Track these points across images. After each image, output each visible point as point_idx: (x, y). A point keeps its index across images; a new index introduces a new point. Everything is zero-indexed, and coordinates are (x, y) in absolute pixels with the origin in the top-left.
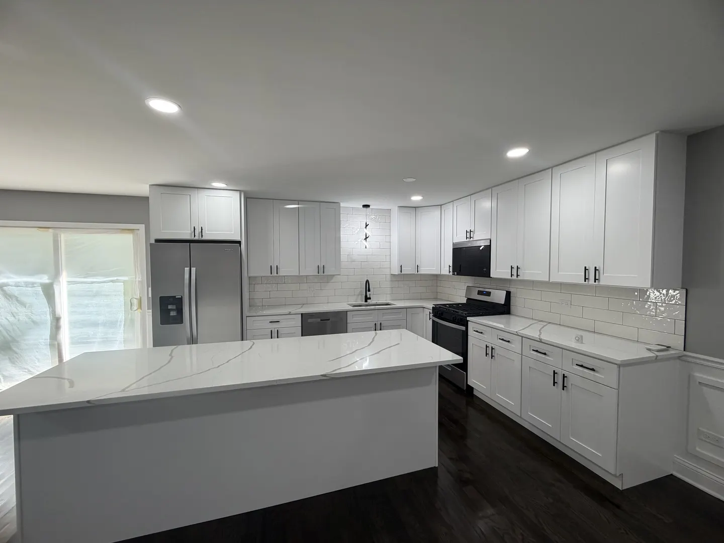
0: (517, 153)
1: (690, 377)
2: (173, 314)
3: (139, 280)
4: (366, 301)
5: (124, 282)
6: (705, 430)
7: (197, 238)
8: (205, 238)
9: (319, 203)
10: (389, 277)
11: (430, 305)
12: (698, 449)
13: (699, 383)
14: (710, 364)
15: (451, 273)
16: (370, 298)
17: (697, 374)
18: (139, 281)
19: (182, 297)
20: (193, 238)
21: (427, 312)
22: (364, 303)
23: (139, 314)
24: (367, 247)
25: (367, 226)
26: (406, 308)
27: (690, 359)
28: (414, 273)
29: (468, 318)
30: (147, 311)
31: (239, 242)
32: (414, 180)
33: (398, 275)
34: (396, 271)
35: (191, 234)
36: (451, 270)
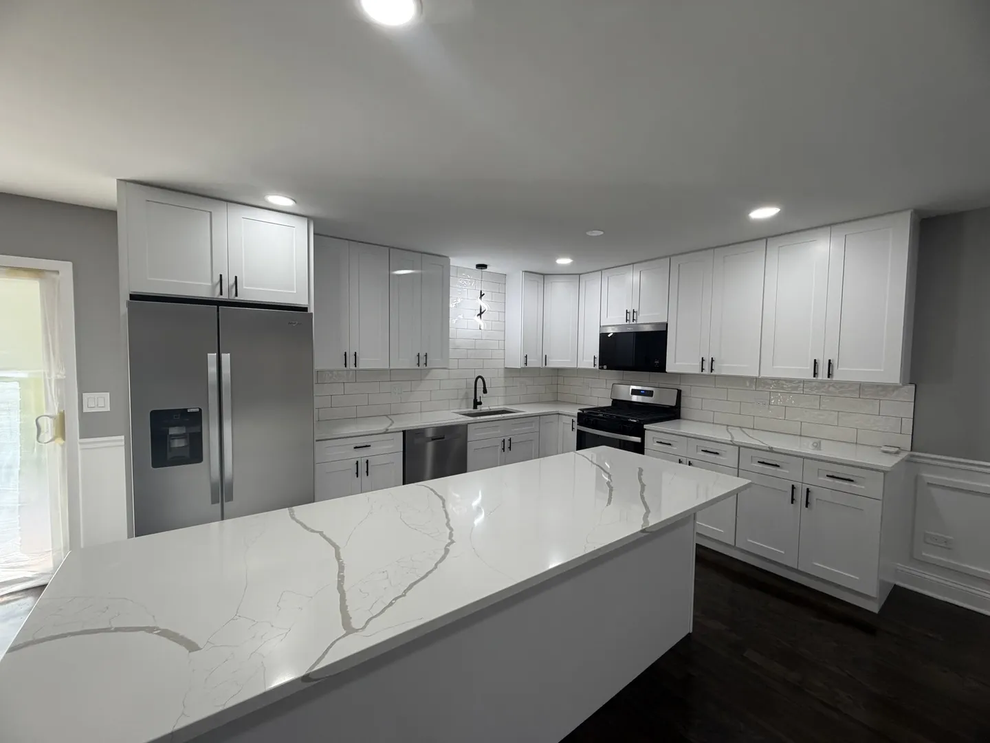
0: (764, 213)
1: (917, 479)
2: (178, 444)
3: (59, 376)
4: (475, 407)
5: (20, 381)
6: (933, 533)
7: (225, 297)
8: (242, 297)
9: (420, 254)
10: (502, 372)
11: (575, 411)
12: (924, 554)
13: (928, 483)
14: (939, 463)
15: (597, 367)
16: (480, 403)
17: (925, 475)
18: (58, 381)
19: (200, 410)
20: (216, 295)
21: (569, 420)
22: (471, 410)
23: (59, 449)
24: (482, 328)
25: (482, 295)
26: (540, 416)
27: (918, 460)
28: (541, 366)
29: (646, 426)
30: (79, 440)
31: (305, 309)
32: (602, 233)
33: (522, 368)
34: (519, 364)
35: (214, 287)
36: (597, 362)
